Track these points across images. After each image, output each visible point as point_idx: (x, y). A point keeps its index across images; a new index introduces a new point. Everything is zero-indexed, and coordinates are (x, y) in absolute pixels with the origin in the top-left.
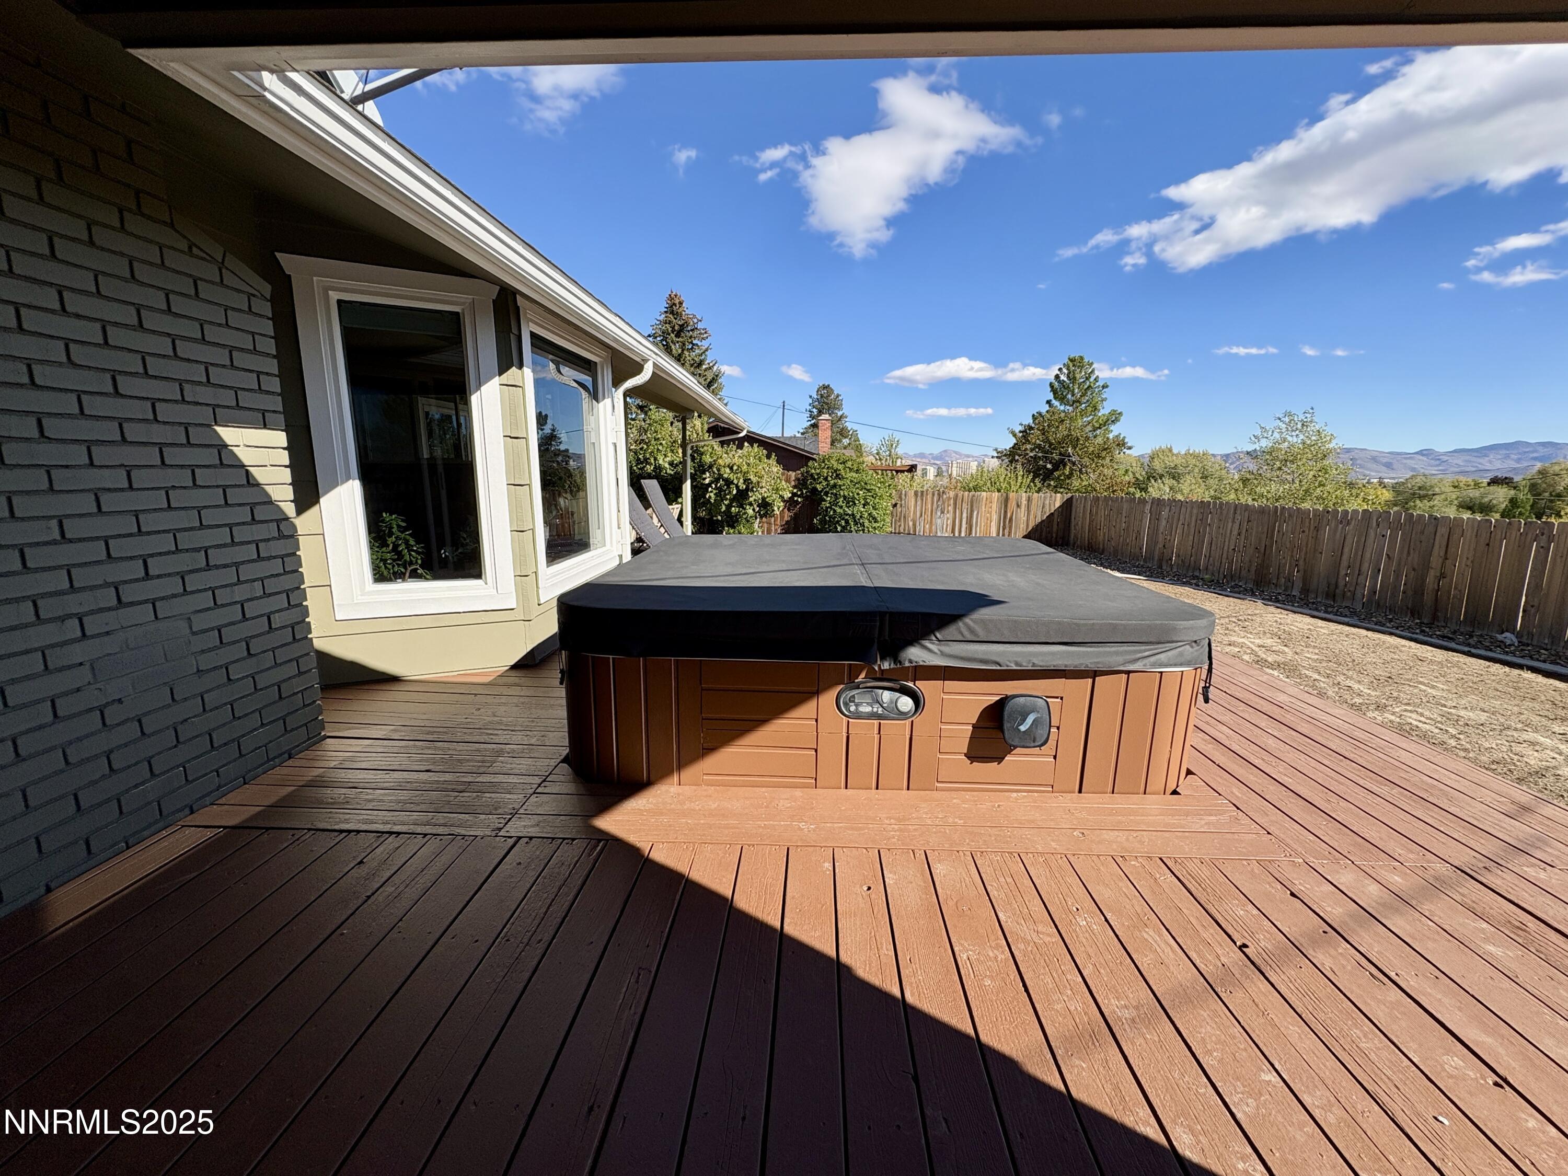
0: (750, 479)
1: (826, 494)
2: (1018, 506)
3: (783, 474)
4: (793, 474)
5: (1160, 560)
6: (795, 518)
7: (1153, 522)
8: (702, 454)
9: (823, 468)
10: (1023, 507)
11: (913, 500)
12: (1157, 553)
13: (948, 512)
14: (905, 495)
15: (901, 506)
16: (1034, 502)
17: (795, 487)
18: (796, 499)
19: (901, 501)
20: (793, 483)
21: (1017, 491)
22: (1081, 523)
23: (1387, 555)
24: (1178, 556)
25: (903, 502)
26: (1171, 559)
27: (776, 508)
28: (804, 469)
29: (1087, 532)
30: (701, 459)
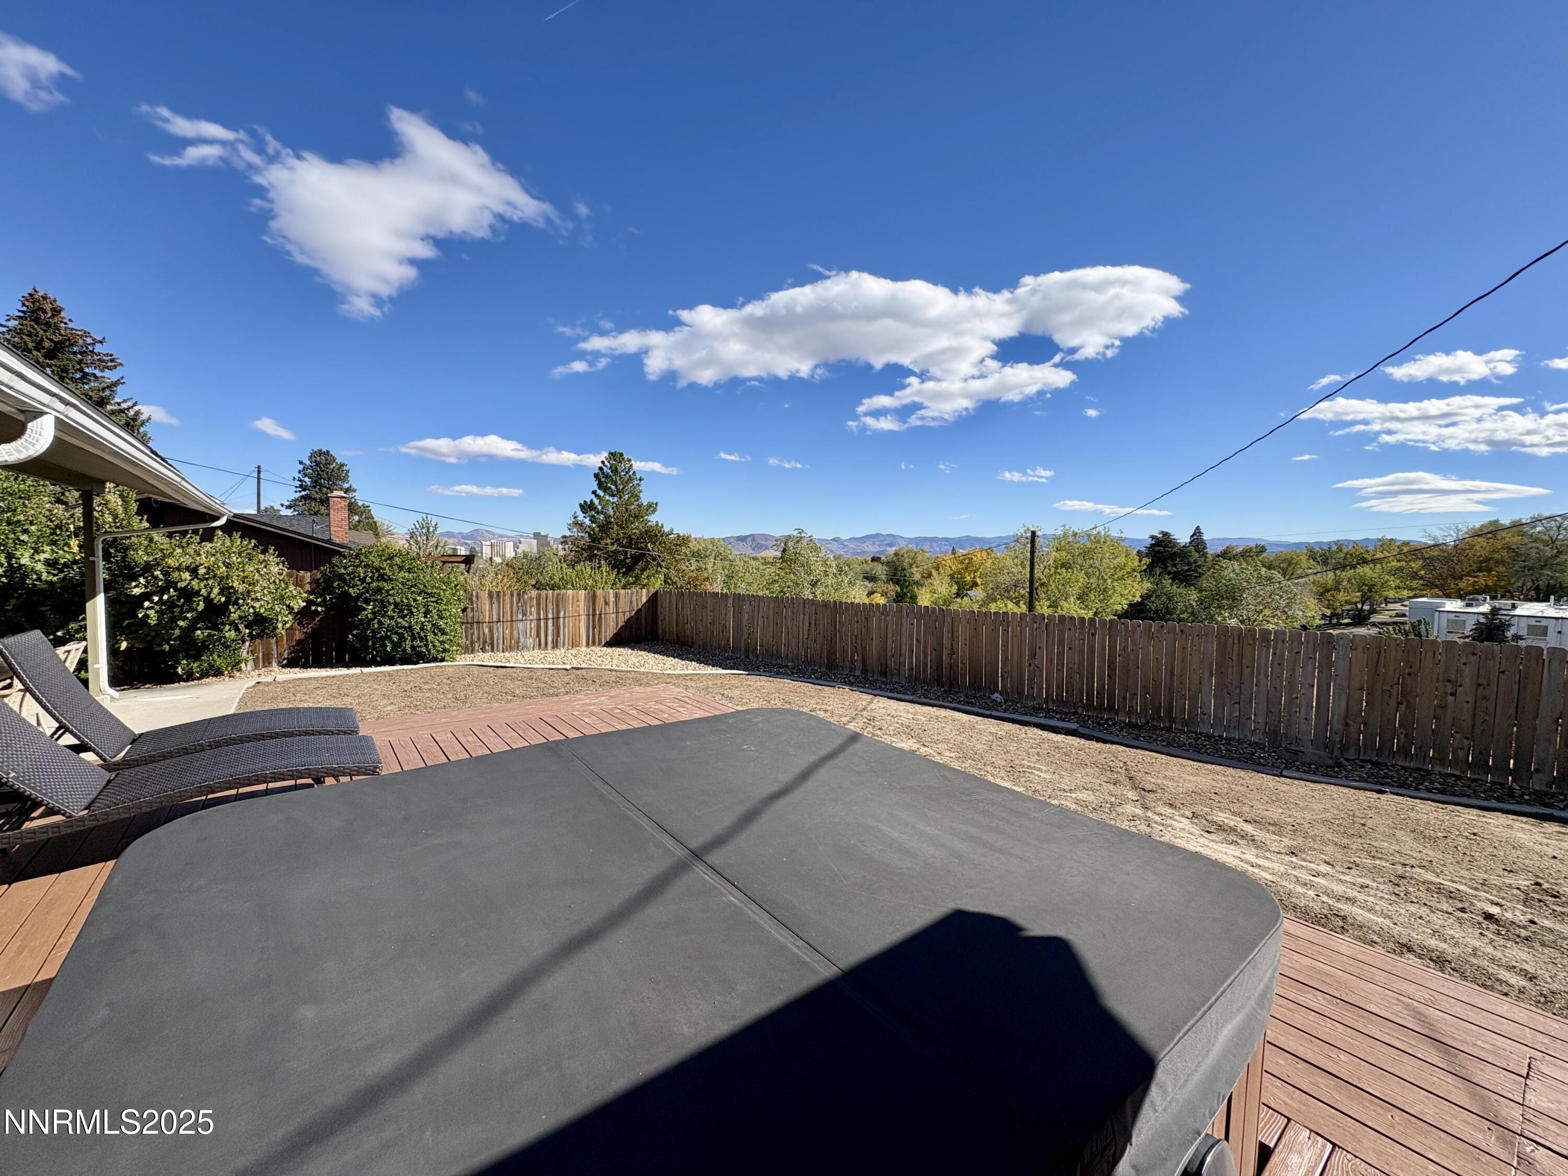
0: (232, 587)
1: (367, 602)
2: (606, 603)
3: (290, 575)
4: (307, 576)
5: (747, 650)
6: (314, 635)
7: (736, 615)
8: (127, 549)
9: (358, 566)
10: (611, 604)
11: (487, 602)
12: (743, 644)
13: (531, 614)
14: (477, 597)
15: (472, 610)
16: (622, 598)
17: (309, 593)
18: (313, 608)
19: (472, 604)
20: (308, 587)
21: (603, 588)
22: (668, 616)
23: (917, 639)
24: (761, 646)
25: (475, 605)
26: (756, 649)
27: (280, 625)
28: (326, 568)
29: (675, 625)
30: (124, 557)
